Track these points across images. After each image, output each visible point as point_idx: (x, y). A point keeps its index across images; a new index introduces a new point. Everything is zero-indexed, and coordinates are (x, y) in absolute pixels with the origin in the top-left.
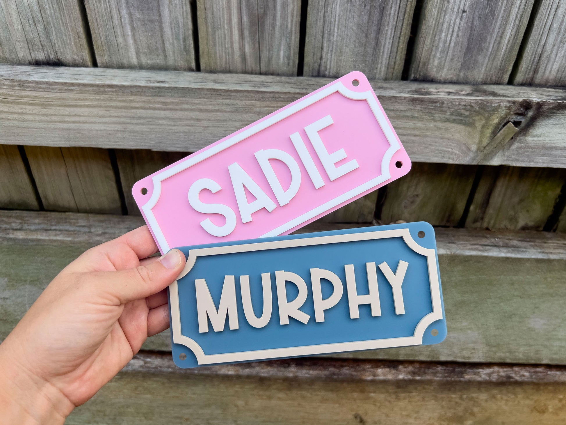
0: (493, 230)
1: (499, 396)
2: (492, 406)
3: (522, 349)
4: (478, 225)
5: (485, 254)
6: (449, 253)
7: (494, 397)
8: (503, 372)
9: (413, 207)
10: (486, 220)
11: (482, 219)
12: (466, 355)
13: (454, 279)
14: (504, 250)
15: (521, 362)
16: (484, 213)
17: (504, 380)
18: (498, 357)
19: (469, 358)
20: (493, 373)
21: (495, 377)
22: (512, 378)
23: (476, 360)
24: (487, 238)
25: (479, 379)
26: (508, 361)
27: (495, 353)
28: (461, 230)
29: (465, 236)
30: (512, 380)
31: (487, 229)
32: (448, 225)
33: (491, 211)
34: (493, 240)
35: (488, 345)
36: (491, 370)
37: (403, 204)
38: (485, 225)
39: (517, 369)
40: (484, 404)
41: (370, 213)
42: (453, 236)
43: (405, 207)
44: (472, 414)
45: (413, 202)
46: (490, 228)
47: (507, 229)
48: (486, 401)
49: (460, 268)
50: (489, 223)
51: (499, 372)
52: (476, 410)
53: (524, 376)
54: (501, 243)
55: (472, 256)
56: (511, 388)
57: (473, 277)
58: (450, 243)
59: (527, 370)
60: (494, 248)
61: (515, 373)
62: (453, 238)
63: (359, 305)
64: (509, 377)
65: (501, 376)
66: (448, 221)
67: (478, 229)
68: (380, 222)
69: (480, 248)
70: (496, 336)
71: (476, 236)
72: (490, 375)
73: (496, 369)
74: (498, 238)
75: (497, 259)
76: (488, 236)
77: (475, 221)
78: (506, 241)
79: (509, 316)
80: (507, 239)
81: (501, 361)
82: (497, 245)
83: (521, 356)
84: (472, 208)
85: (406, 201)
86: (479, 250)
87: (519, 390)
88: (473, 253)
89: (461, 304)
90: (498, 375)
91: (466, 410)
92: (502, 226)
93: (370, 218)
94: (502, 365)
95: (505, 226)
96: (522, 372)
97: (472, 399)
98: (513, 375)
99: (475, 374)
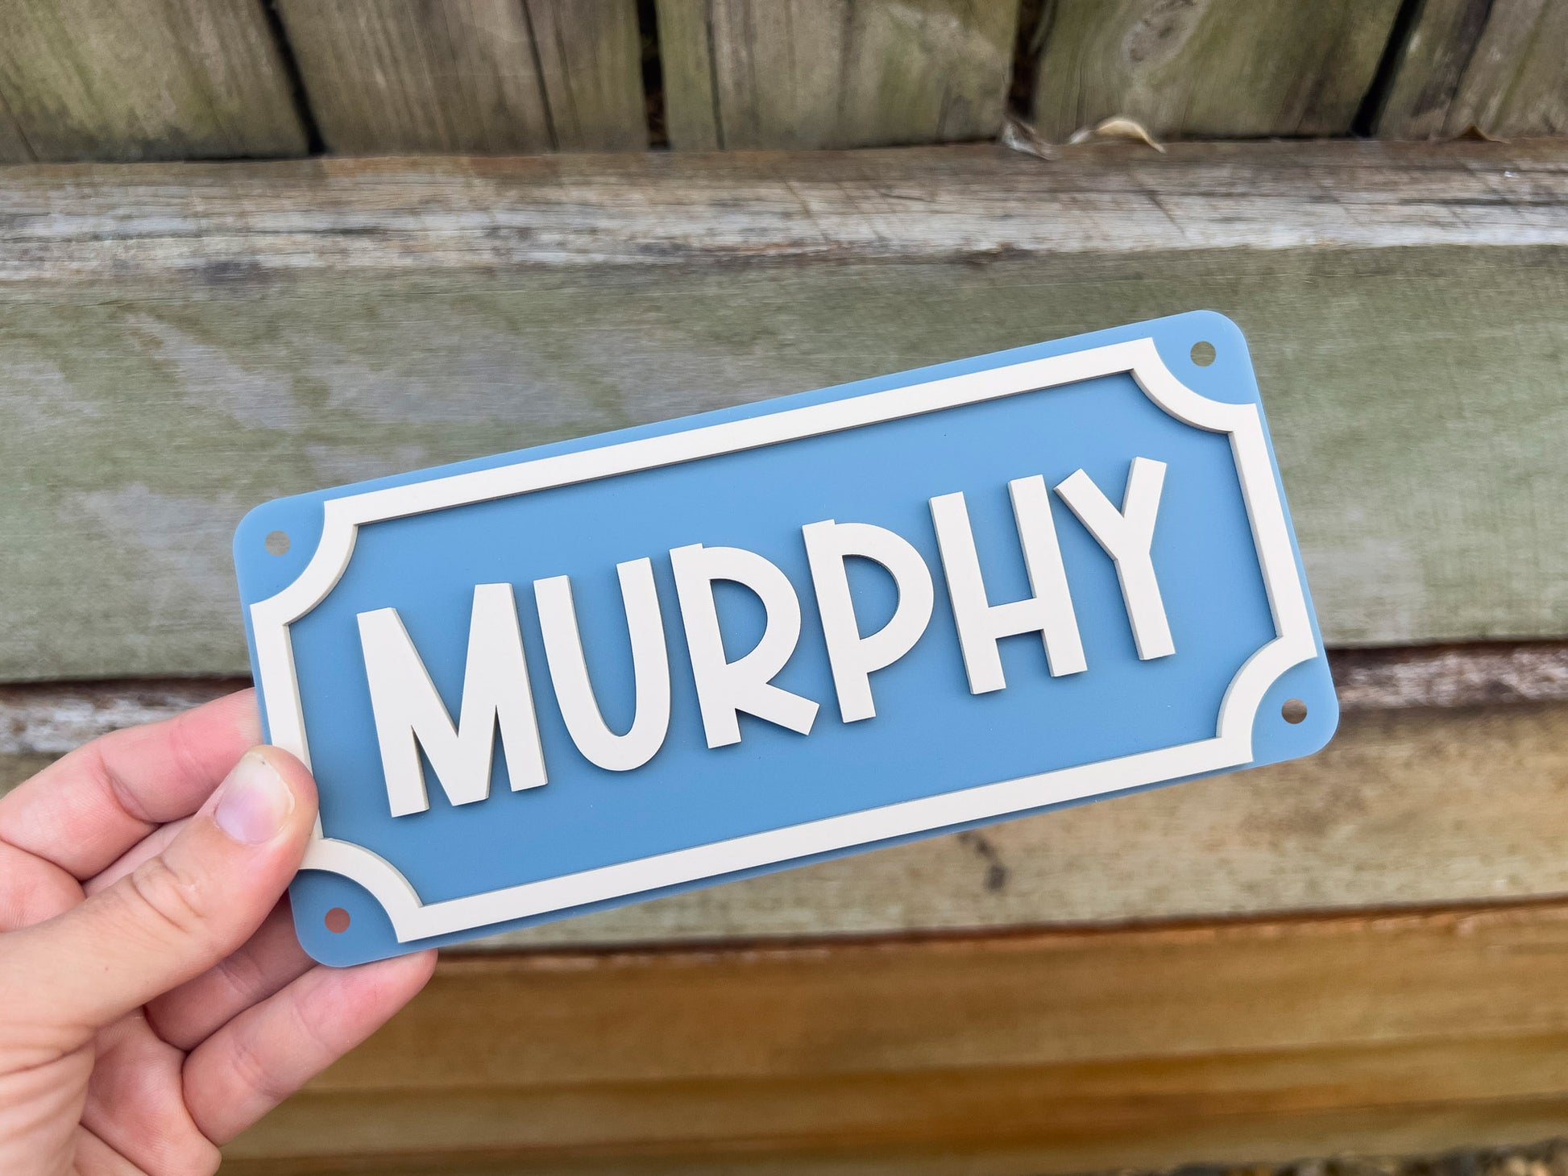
0: (1496, 138)
1: (1453, 748)
2: (1429, 778)
3: (1552, 592)
4: (1435, 118)
5: (1459, 237)
6: (1311, 241)
7: (1436, 751)
8: (1476, 672)
9: (1170, 54)
10: (1470, 96)
11: (1454, 92)
12: (1350, 624)
13: (1324, 348)
14: (1540, 216)
15: (1544, 633)
16: (1464, 65)
17: (1480, 696)
18: (1466, 621)
19: (1361, 632)
20: (1441, 675)
21: (1446, 691)
22: (1507, 689)
23: (1384, 635)
24: (1470, 172)
25: (1388, 699)
26: (1499, 632)
27: (1455, 609)
28: (1363, 144)
29: (1378, 169)
30: (1505, 697)
31: (1472, 135)
32: (1309, 128)
33: (1493, 53)
34: (1494, 180)
35: (1434, 583)
36: (1434, 666)
37: (1127, 43)
38: (1463, 119)
39: (1525, 658)
40: (1398, 775)
41: (988, 92)
42: (1332, 171)
43: (1136, 57)
44: (1357, 805)
45: (1166, 32)
46: (1482, 131)
47: (1552, 130)
48: (1408, 765)
49: (1352, 301)
50: (1480, 108)
51: (1461, 672)
52: (1369, 792)
53: (1548, 679)
54: (1525, 190)
55: (1405, 250)
56: (1498, 722)
57: (1402, 339)
58: (1318, 200)
59: (1562, 660)
60: (1495, 211)
61: (1521, 670)
62: (1328, 182)
63: (997, 640)
64: (1497, 687)
65: (1469, 687)
66: (1310, 111)
67: (1433, 138)
68: (1032, 130)
69: (1442, 212)
70: (1463, 552)
71: (1423, 169)
72: (1429, 684)
73: (1452, 661)
74: (1517, 170)
75: (1507, 257)
76: (1473, 165)
77: (1423, 104)
78: (1548, 181)
79: (1524, 480)
80: (1553, 173)
81: (1472, 634)
82: (1510, 197)
83: (1546, 614)
84: (1415, 43)
85: (1139, 27)
86: (1437, 224)
87: (1526, 726)
88: (1412, 236)
89: (1345, 445)
90: (1458, 682)
91: (1336, 796)
92: (1533, 118)
93: (991, 113)
94: (1477, 646)
95: (1546, 120)
96: (1544, 666)
97: (1360, 762)
98: (1511, 679)
99: (1380, 683)
